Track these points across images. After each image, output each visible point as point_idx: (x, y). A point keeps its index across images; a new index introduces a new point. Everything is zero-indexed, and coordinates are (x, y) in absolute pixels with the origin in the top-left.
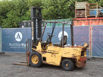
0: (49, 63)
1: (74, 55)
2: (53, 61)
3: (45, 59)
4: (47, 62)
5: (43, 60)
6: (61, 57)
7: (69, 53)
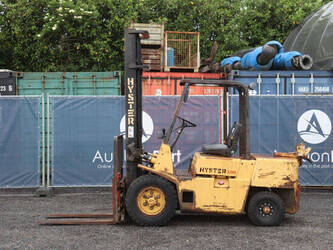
0: (206, 209)
1: (288, 178)
2: (220, 201)
3: (189, 196)
4: (197, 206)
5: (184, 201)
6: (247, 188)
7: (272, 173)
